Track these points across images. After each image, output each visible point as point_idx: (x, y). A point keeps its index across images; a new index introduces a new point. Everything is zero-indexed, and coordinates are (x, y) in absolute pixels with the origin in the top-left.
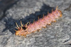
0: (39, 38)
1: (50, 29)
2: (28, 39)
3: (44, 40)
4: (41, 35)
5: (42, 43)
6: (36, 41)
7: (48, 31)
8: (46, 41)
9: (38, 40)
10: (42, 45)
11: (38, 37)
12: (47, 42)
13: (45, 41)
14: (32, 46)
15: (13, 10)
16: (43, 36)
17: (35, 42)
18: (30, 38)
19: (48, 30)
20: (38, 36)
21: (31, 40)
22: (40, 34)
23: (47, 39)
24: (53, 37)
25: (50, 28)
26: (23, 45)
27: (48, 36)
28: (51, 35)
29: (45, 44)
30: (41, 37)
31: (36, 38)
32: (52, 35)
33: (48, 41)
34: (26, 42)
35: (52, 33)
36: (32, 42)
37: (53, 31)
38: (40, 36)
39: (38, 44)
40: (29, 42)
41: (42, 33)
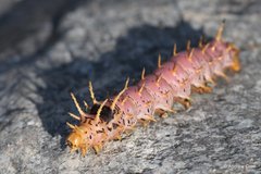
0: (192, 128)
1: (238, 93)
2: (149, 130)
3: (214, 136)
4: (200, 116)
5: (204, 149)
6: (181, 139)
7: (229, 98)
8: (222, 141)
9: (188, 136)
10: (203, 158)
11: (188, 125)
12: (225, 144)
13: (215, 140)
14: (163, 159)
15: (90, 15)
16: (209, 120)
17: (176, 146)
18: (157, 128)
19: (227, 93)
20: (188, 118)
21: (159, 136)
22: (197, 112)
23: (225, 130)
24: (248, 123)
25: (237, 88)
26: (128, 155)
27: (229, 119)
28: (239, 115)
29: (217, 150)
30: (198, 123)
31: (181, 126)
32: (245, 117)
33: (226, 140)
34: (140, 144)
35: (244, 107)
36: (164, 146)
37: (249, 101)
38: (196, 119)
39: (187, 151)
40: (151, 142)
41: (206, 108)
